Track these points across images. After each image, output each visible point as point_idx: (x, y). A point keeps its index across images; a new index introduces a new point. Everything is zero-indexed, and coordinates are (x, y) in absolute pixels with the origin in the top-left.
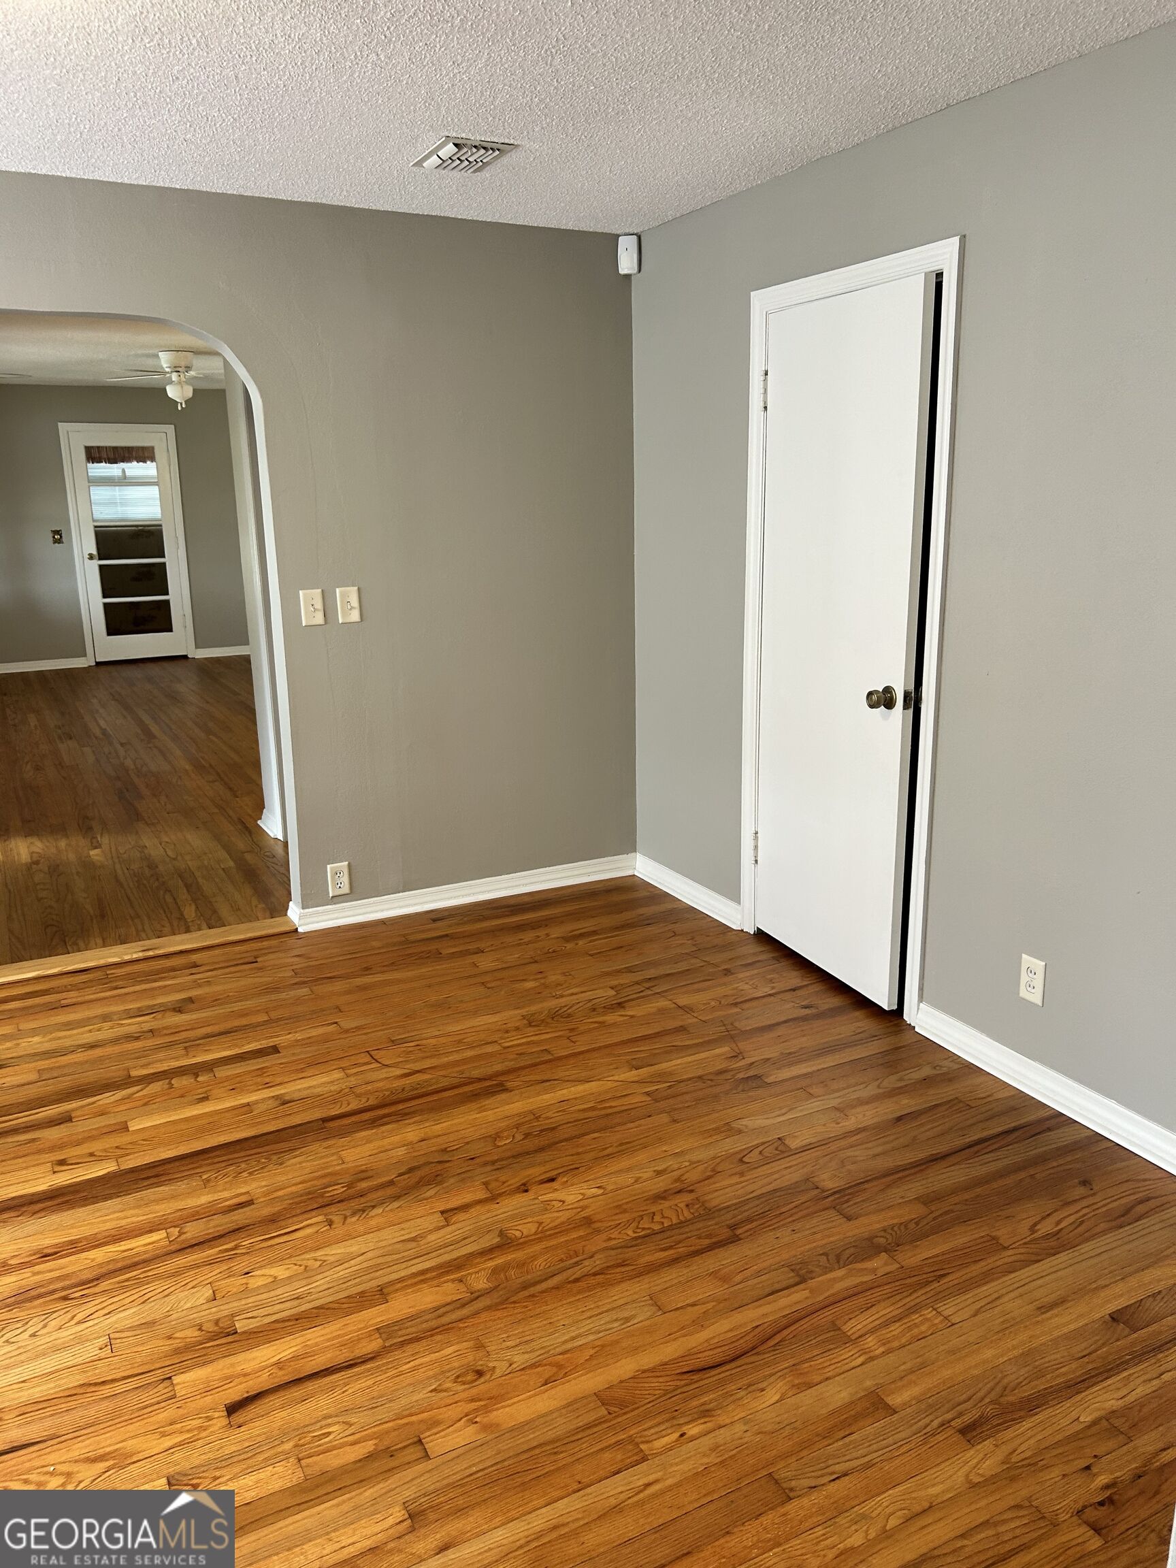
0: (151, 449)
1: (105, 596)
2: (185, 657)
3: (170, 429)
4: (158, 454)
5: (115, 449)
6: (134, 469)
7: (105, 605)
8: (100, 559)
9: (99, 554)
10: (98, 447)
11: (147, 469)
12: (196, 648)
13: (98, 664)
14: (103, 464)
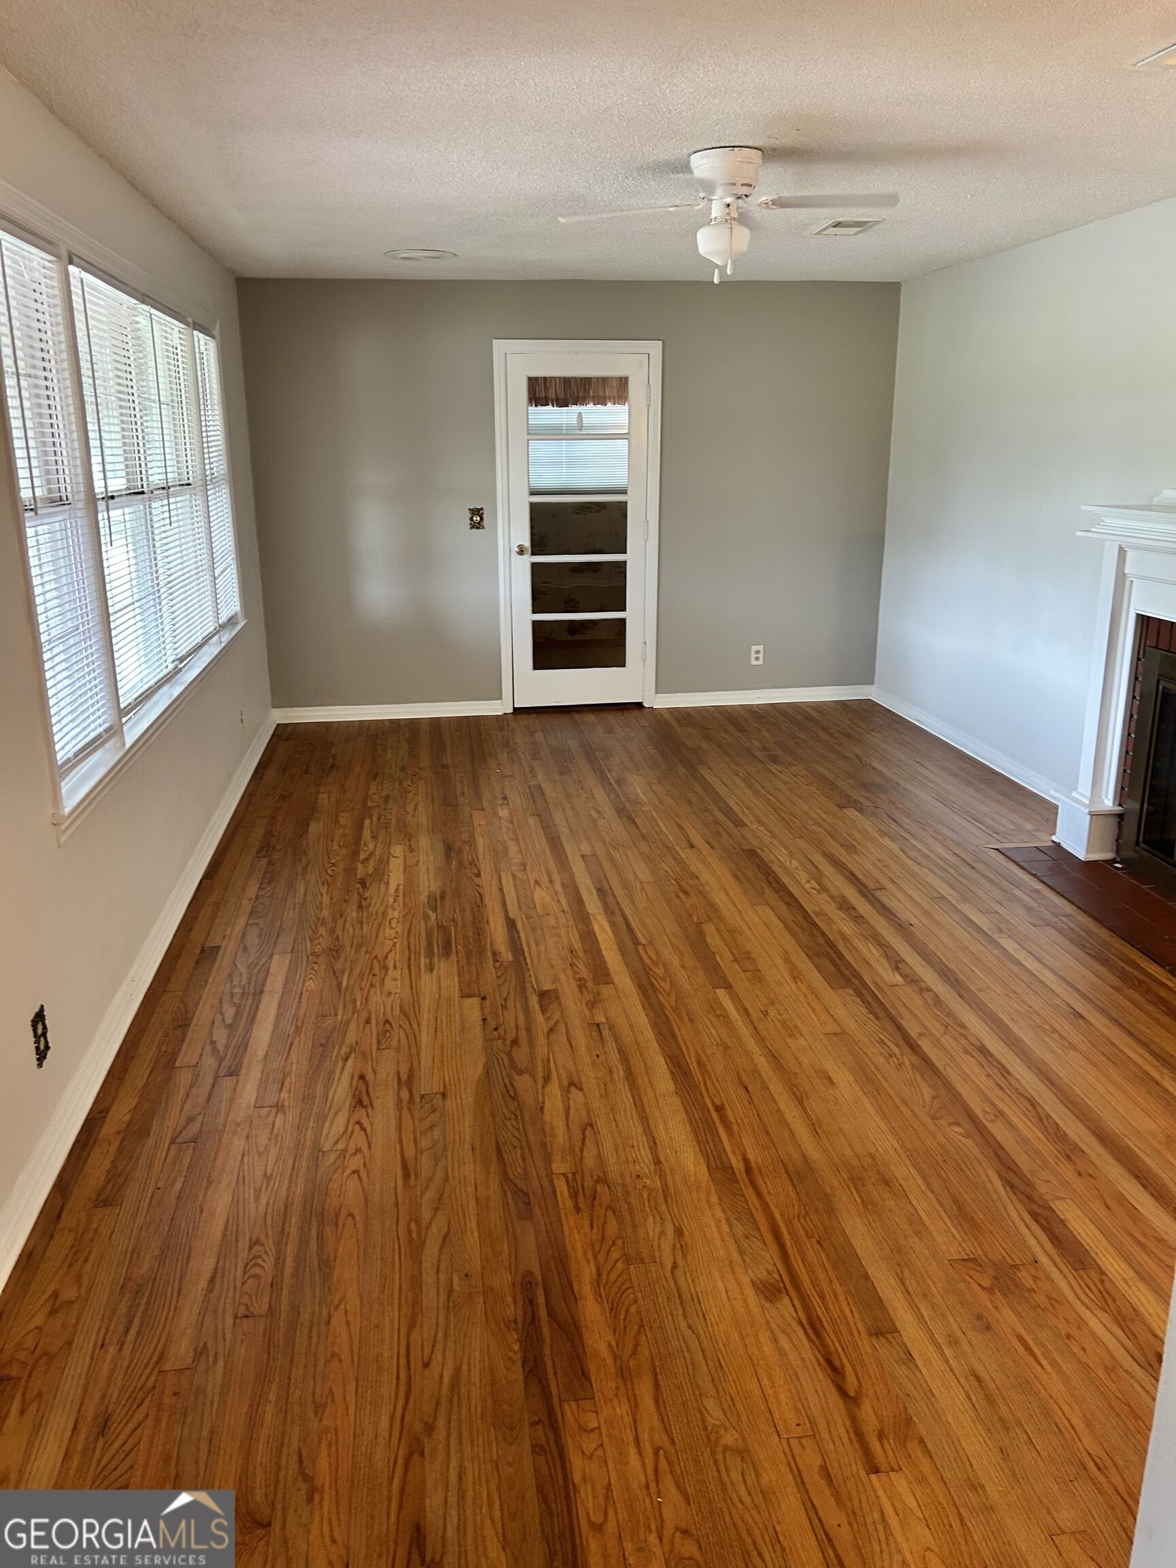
0: (623, 382)
1: (534, 612)
2: (639, 705)
3: (655, 348)
4: (634, 389)
5: (567, 381)
6: (592, 414)
7: (536, 624)
8: (533, 554)
9: (532, 545)
10: (545, 379)
11: (612, 415)
12: (657, 692)
13: (517, 711)
14: (550, 408)
